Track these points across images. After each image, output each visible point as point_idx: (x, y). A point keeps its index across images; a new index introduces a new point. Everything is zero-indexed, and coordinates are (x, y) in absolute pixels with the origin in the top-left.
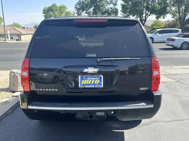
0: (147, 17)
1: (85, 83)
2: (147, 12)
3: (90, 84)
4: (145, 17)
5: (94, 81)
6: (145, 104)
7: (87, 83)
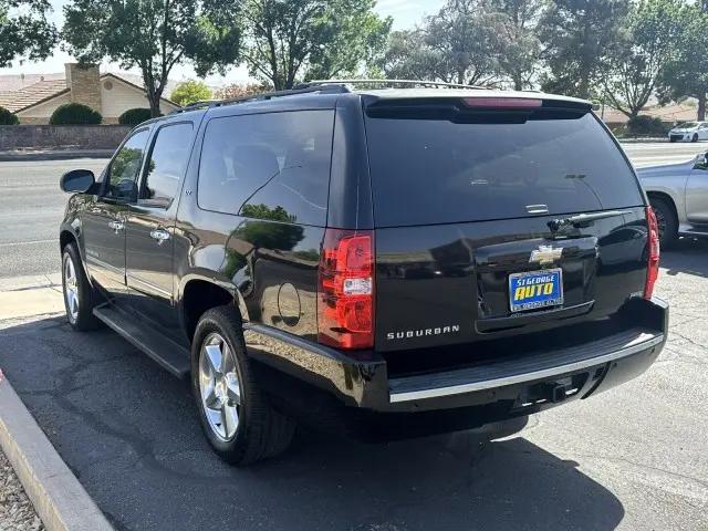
0: (168, 66)
1: (522, 298)
2: (169, 50)
3: (535, 298)
4: (164, 65)
5: (543, 288)
6: (651, 336)
7: (527, 296)
